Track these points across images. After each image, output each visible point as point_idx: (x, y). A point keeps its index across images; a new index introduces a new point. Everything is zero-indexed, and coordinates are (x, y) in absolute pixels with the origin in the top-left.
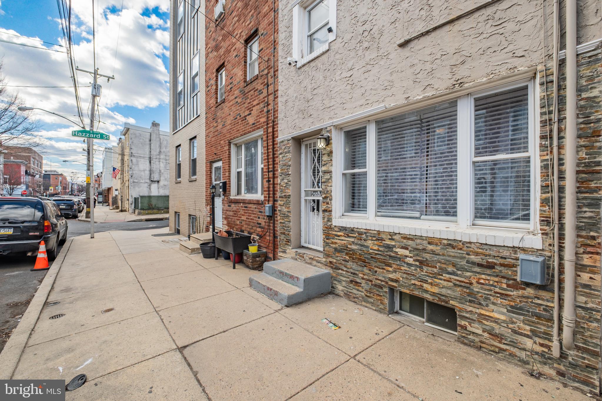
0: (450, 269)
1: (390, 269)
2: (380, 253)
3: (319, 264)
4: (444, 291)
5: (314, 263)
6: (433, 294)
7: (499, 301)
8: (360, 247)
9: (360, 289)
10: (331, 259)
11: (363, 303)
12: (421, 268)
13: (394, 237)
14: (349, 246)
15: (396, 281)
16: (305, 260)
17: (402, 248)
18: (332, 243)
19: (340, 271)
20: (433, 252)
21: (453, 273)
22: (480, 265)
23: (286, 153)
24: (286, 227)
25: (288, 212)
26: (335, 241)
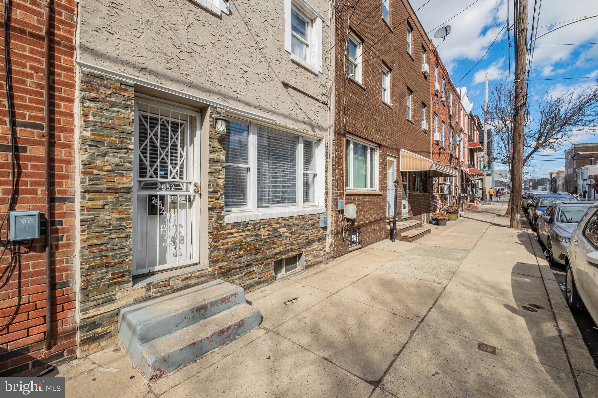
1: (276, 246)
2: (270, 236)
3: (202, 279)
4: (300, 246)
8: (254, 238)
10: (220, 264)
12: (292, 237)
13: (279, 221)
14: (244, 241)
16: (175, 289)
17: (283, 227)
18: (223, 245)
20: (297, 225)
22: (311, 226)
23: (114, 105)
24: (112, 250)
25: (118, 219)
26: (227, 240)
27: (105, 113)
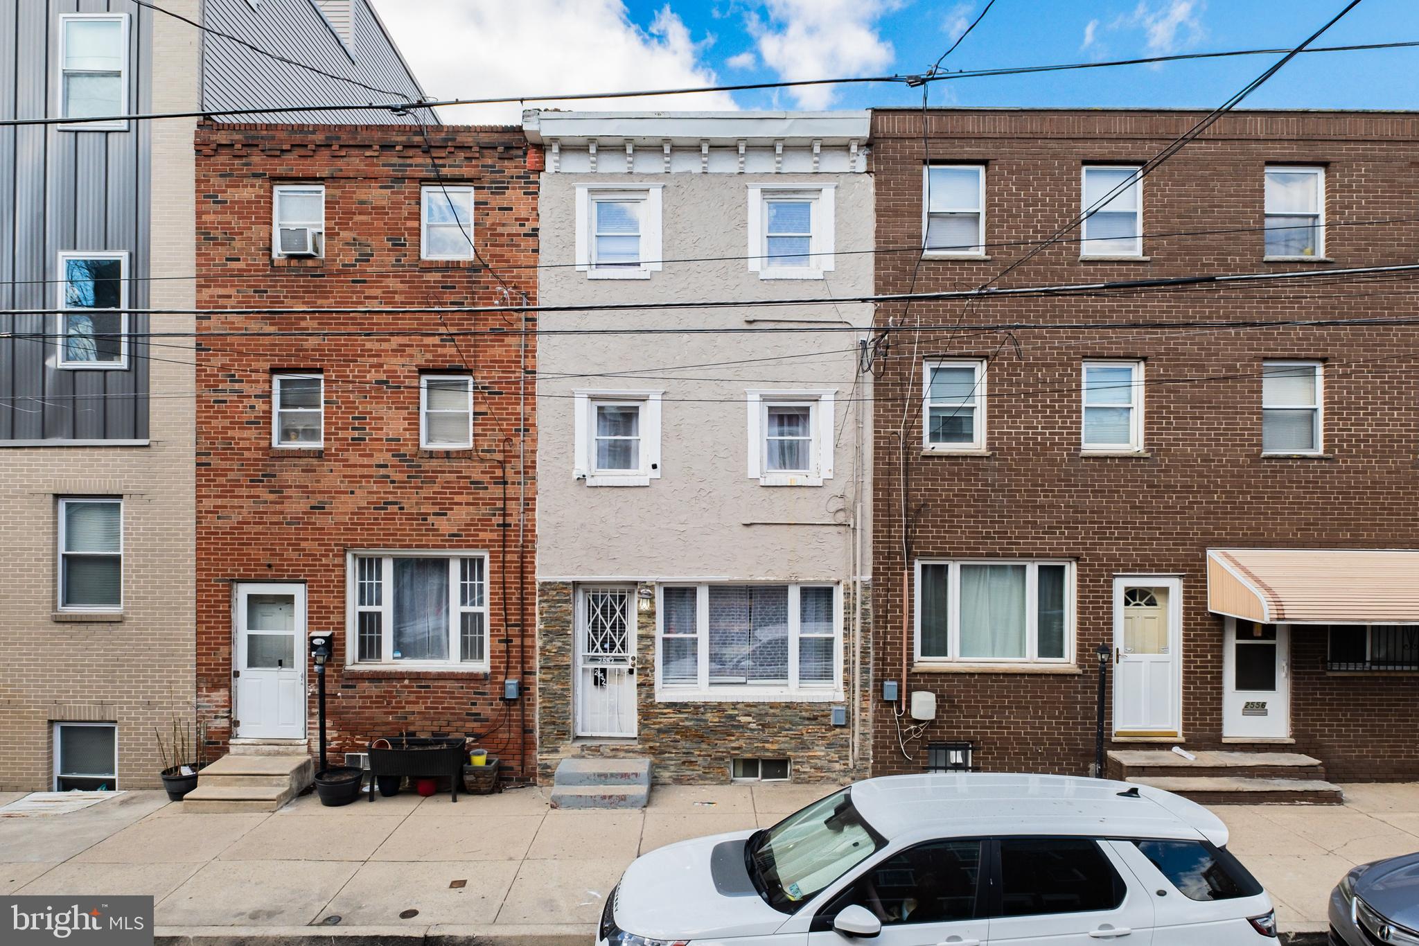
0: (787, 726)
1: (733, 738)
3: (631, 754)
4: (782, 746)
5: (622, 754)
6: (774, 751)
7: (821, 742)
8: (696, 723)
9: (697, 768)
10: (652, 744)
11: (701, 782)
12: (763, 731)
13: (738, 706)
14: (681, 723)
15: (739, 748)
16: (602, 754)
17: (746, 715)
18: (654, 723)
19: (667, 755)
20: (774, 715)
21: (790, 729)
22: (809, 719)
23: (559, 601)
24: (557, 712)
25: (562, 689)
26: (659, 720)
27: (553, 610)
